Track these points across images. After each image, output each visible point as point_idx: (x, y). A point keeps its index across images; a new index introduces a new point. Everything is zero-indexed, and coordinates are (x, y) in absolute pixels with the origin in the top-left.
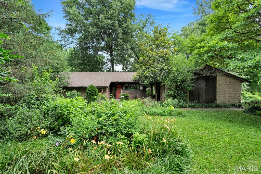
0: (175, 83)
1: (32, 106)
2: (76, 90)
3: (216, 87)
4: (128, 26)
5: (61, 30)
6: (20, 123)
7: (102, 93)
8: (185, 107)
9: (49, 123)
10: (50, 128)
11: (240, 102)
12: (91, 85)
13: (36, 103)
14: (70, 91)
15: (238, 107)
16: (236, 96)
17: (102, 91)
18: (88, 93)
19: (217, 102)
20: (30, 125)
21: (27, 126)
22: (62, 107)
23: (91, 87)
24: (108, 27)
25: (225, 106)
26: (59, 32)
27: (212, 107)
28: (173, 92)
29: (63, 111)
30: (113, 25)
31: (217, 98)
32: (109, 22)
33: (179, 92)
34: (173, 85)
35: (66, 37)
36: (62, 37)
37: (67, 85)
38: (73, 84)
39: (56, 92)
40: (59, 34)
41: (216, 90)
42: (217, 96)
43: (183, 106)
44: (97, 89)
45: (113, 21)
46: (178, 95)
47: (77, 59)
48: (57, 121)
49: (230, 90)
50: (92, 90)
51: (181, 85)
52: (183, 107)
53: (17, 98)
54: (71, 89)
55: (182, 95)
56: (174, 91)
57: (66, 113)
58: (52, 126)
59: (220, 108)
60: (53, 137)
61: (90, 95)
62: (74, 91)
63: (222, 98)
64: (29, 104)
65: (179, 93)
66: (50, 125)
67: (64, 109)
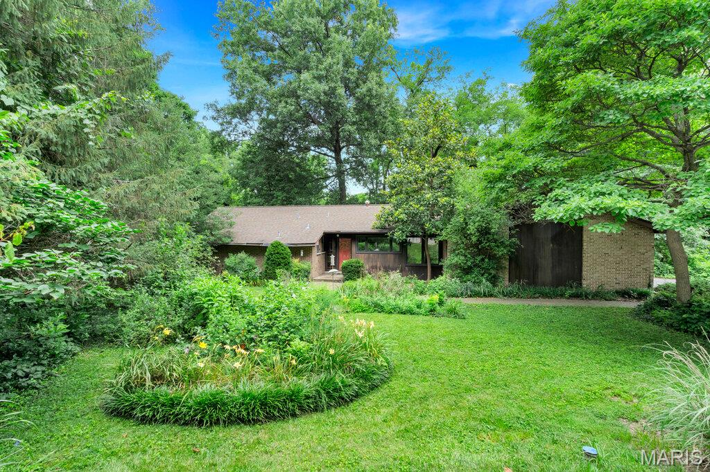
0: (466, 237)
1: (156, 291)
2: (246, 252)
3: (581, 245)
4: (370, 90)
5: (219, 107)
6: (139, 319)
7: (302, 258)
8: (491, 296)
9: (181, 321)
10: (184, 329)
11: (650, 286)
12: (276, 242)
13: (163, 284)
14: (234, 254)
15: (636, 298)
16: (639, 269)
17: (302, 255)
18: (269, 259)
19: (585, 283)
20: (152, 323)
21: (149, 324)
22: (202, 296)
23: (277, 245)
24: (320, 100)
25: (598, 295)
26: (215, 114)
27: (562, 296)
28: (462, 258)
29: (202, 302)
30: (332, 92)
31: (584, 273)
32: (323, 87)
33: (479, 258)
34: (463, 243)
35: (230, 123)
36: (222, 124)
37: (227, 241)
38: (240, 238)
39: (200, 261)
40: (214, 118)
41: (581, 254)
42: (584, 269)
43: (485, 293)
44: (289, 250)
45: (333, 85)
46: (476, 265)
47: (256, 175)
48: (194, 318)
49: (620, 253)
50: (278, 253)
51: (480, 242)
52: (485, 296)
53: (134, 278)
54: (237, 249)
55: (485, 265)
56: (466, 256)
57: (206, 306)
58: (186, 326)
59: (583, 299)
60: (183, 342)
61: (274, 263)
62: (242, 255)
63: (597, 275)
64: (151, 288)
65: (477, 262)
66: (184, 324)
67: (203, 299)
